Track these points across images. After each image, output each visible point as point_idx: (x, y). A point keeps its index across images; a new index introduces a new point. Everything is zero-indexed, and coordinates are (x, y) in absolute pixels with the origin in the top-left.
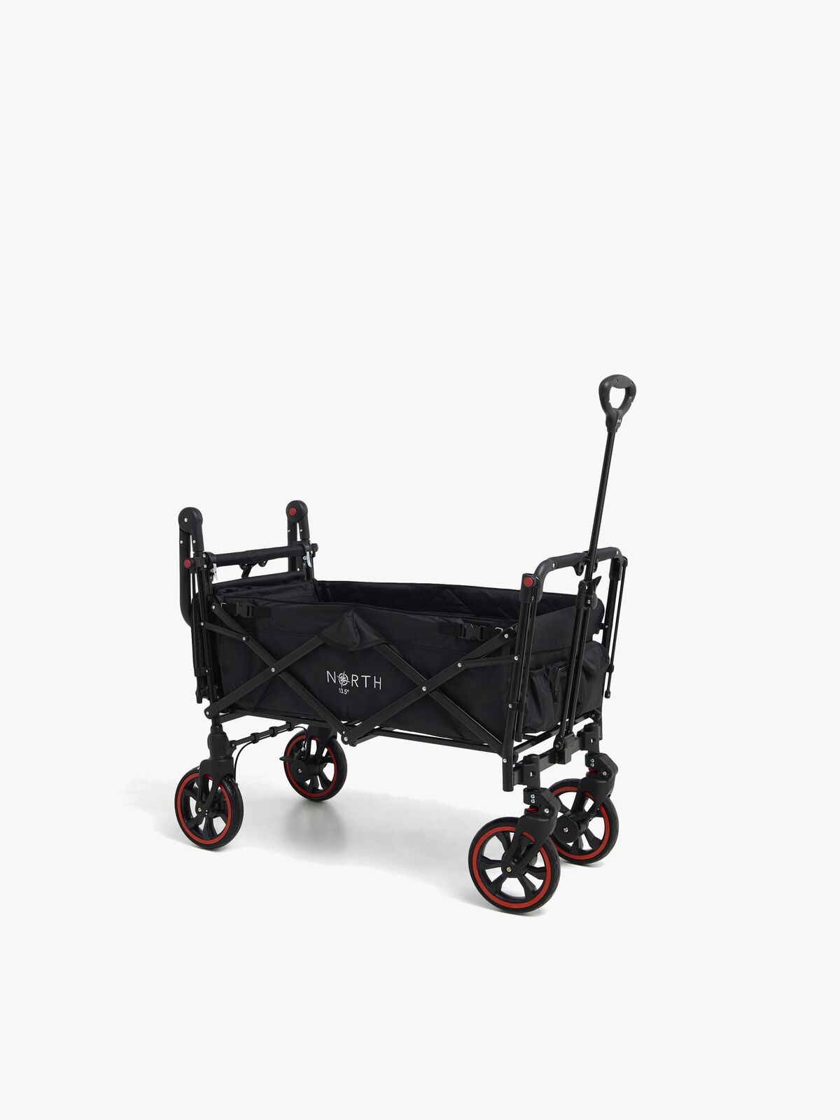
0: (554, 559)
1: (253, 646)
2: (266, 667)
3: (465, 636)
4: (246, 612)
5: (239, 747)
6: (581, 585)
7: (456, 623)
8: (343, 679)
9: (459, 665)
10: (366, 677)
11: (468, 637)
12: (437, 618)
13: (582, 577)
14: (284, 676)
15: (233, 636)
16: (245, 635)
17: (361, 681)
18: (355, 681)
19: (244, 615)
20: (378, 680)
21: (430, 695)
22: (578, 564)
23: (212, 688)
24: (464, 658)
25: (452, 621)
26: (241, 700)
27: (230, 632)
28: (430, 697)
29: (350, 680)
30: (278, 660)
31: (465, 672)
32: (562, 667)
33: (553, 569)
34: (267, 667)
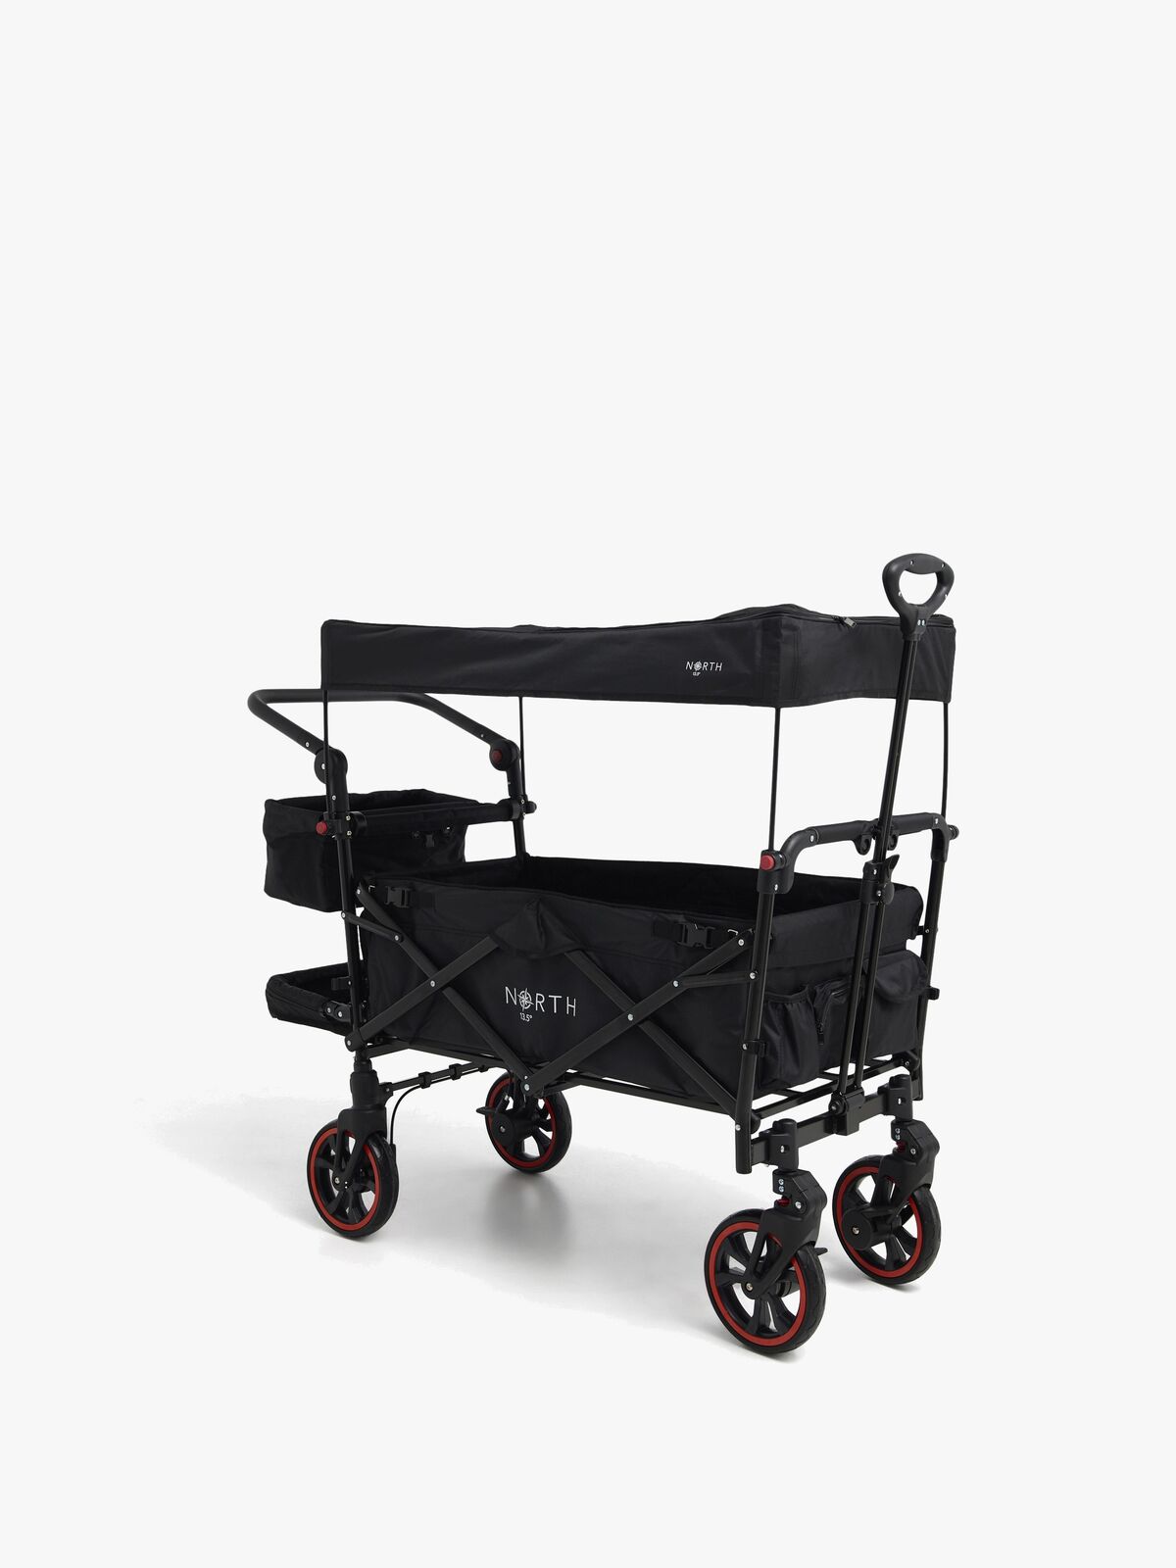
0: (811, 830)
1: (408, 948)
2: (425, 978)
3: (685, 941)
4: (400, 900)
5: (398, 1094)
6: (867, 867)
7: (676, 922)
8: (525, 999)
9: (676, 984)
10: (555, 997)
11: (690, 943)
12: (650, 914)
13: (870, 856)
14: (449, 993)
15: (383, 934)
16: (397, 933)
17: (549, 1003)
18: (540, 1003)
19: (398, 903)
20: (571, 1003)
21: (640, 1026)
22: (860, 837)
23: (357, 1007)
24: (685, 973)
25: (669, 918)
26: (392, 1025)
27: (381, 928)
28: (640, 1029)
29: (534, 1001)
30: (439, 970)
31: (687, 994)
32: (838, 989)
33: (811, 844)
34: (427, 978)
